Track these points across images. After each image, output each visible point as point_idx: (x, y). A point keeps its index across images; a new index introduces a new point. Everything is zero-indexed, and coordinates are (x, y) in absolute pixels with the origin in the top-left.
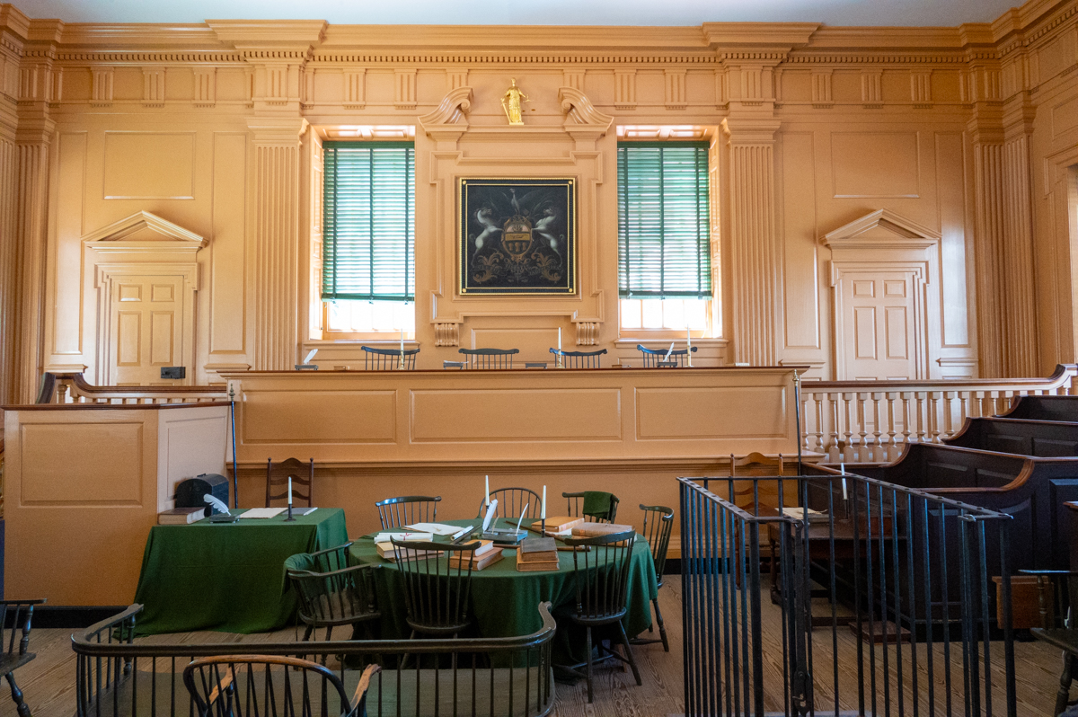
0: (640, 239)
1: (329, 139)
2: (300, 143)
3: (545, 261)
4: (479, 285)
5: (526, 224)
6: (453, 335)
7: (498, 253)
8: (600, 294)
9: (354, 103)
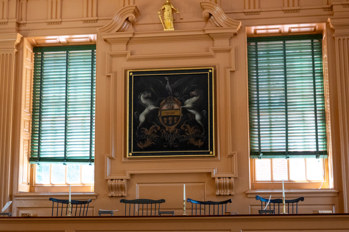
0: (270, 111)
1: (38, 46)
2: (16, 50)
3: (191, 131)
4: (141, 150)
5: (177, 103)
6: (122, 188)
7: (156, 125)
8: (234, 155)
9: (54, 20)
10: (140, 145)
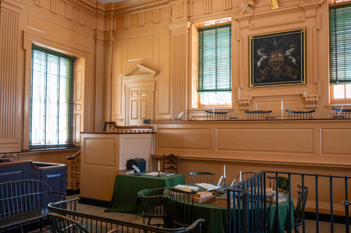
1: (200, 28)
2: (188, 31)
3: (290, 69)
4: (259, 83)
5: (281, 53)
6: (247, 105)
7: (267, 68)
8: (318, 83)
9: (208, 12)
10: (258, 80)
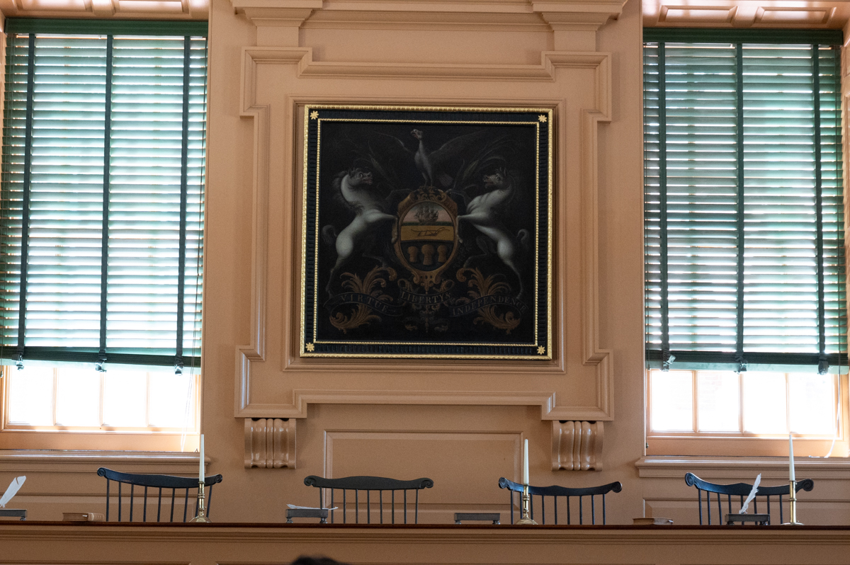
1: (19, 14)
3: (485, 286)
4: (341, 337)
6: (284, 443)
7: (383, 268)
8: (605, 360)
10: (336, 323)
